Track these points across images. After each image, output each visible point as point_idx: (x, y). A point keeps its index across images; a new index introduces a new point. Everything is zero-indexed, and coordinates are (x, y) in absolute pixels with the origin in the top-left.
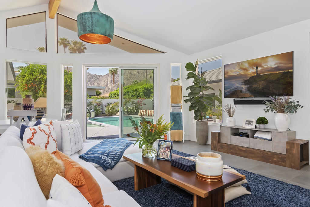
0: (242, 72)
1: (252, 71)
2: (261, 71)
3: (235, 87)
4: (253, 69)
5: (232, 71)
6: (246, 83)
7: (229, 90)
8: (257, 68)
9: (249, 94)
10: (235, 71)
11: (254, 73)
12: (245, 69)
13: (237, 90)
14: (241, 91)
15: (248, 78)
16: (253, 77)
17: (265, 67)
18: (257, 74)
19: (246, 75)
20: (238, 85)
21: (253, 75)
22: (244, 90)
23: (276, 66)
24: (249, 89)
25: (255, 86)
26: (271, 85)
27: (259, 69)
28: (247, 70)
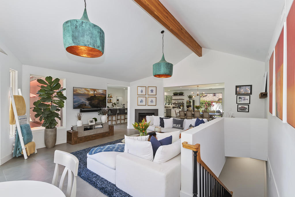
0: (86, 92)
1: (91, 93)
2: (96, 94)
3: (81, 101)
4: (92, 92)
5: (80, 90)
6: (88, 99)
7: (77, 103)
8: (94, 92)
9: (90, 107)
10: (82, 90)
11: (93, 94)
12: (88, 91)
13: (83, 103)
14: (85, 105)
15: (89, 97)
16: (92, 96)
17: (98, 92)
18: (94, 95)
19: (88, 95)
20: (83, 100)
21: (92, 95)
22: (87, 104)
23: (102, 93)
24: (90, 104)
25: (93, 102)
26: (101, 102)
27: (95, 92)
28: (89, 92)
